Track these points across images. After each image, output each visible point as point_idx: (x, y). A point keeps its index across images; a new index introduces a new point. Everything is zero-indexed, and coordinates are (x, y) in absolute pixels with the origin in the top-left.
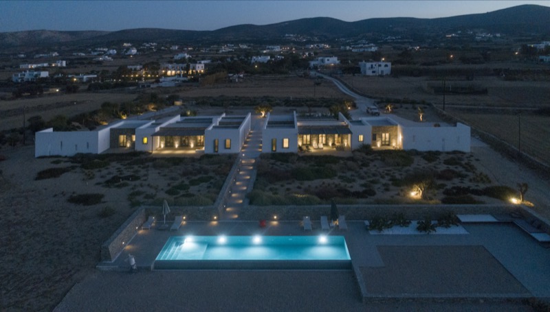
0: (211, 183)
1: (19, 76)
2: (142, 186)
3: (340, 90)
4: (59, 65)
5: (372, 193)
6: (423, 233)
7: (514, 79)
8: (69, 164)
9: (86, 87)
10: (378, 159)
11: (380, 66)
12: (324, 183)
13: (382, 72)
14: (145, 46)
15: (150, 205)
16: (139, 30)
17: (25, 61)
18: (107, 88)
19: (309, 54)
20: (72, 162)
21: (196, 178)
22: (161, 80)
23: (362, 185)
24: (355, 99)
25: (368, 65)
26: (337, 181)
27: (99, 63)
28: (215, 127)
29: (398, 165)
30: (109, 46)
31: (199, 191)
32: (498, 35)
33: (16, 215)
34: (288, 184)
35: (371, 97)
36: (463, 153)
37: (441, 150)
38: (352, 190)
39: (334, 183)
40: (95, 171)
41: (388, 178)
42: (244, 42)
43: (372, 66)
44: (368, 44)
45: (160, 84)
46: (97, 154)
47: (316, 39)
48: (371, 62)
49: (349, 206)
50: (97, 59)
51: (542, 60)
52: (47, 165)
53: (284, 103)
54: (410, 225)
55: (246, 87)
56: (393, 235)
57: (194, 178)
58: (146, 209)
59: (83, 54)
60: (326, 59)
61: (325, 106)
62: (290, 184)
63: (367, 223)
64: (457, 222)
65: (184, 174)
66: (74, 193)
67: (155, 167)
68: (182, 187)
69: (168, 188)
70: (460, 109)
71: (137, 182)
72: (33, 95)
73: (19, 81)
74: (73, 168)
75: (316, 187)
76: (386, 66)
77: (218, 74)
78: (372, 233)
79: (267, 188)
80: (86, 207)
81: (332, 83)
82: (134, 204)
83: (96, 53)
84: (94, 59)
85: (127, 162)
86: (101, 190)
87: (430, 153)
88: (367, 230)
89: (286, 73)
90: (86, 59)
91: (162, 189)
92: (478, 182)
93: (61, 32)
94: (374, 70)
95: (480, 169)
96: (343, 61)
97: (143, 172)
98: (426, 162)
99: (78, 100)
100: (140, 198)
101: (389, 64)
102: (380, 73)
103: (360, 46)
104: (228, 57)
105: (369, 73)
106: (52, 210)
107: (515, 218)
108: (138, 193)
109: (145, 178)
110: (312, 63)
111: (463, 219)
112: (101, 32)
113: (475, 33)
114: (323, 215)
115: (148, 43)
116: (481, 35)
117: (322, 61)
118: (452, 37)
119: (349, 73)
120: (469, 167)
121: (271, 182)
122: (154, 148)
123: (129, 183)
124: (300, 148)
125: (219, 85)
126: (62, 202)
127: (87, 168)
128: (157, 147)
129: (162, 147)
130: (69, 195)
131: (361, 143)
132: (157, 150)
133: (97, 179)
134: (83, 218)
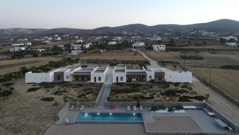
0: (94, 94)
1: (13, 49)
2: (68, 94)
3: (144, 57)
4: (28, 44)
5: (153, 98)
6: (170, 112)
7: (215, 53)
8: (39, 86)
9: (41, 54)
10: (156, 85)
11: (161, 47)
12: (135, 94)
13: (162, 49)
14: (64, 36)
15: (72, 101)
16: (61, 28)
17: (14, 42)
18: (50, 55)
19: (133, 41)
20: (40, 86)
21: (88, 92)
22: (72, 52)
23: (149, 95)
24: (150, 61)
25: (156, 46)
26: (140, 93)
27: (45, 44)
28: (94, 72)
29: (164, 88)
30: (49, 36)
31: (89, 96)
32: (212, 33)
33: (23, 105)
34: (122, 94)
35: (156, 60)
36: (189, 83)
37: (181, 82)
38: (146, 97)
39: (139, 94)
40: (50, 89)
41: (159, 92)
42: (105, 35)
43: (158, 46)
44: (157, 36)
45: (72, 54)
46: (49, 82)
47: (136, 34)
48: (157, 45)
49: (144, 102)
50: (44, 42)
51: (227, 45)
52: (31, 87)
53: (121, 63)
54: (166, 109)
55: (106, 55)
56: (159, 113)
57: (87, 92)
58: (70, 103)
59: (38, 40)
60: (139, 43)
61: (138, 64)
62: (123, 94)
63: (150, 108)
64: (182, 108)
65: (84, 90)
66: (43, 97)
67: (72, 87)
68: (83, 95)
69: (78, 95)
70: (191, 66)
71: (66, 93)
72: (19, 58)
73: (13, 51)
74: (41, 88)
75: (133, 95)
76: (163, 47)
77: (95, 49)
78: (152, 112)
79: (115, 96)
80: (48, 102)
81: (141, 54)
82: (66, 101)
83: (43, 39)
84: (43, 42)
85: (61, 86)
86: (53, 96)
87: (176, 83)
88: (150, 111)
89: (123, 49)
90: (39, 42)
91: (76, 96)
92: (193, 94)
93: (28, 29)
94: (159, 48)
95: (194, 89)
96: (146, 44)
97: (68, 89)
98: (175, 87)
99: (39, 60)
100: (68, 99)
101: (165, 46)
102: (161, 50)
103: (154, 37)
104: (99, 42)
105: (157, 50)
106: (35, 103)
107: (203, 107)
108: (67, 97)
109: (69, 92)
110: (134, 45)
111: (185, 107)
112: (45, 29)
113: (202, 32)
114: (134, 105)
115: (65, 35)
116: (205, 33)
117: (138, 44)
118: (193, 34)
119: (148, 50)
120: (191, 89)
121: (116, 94)
122: (71, 81)
123: (63, 93)
124: (127, 81)
125: (96, 55)
126: (39, 100)
127: (47, 88)
128: (73, 80)
129: (74, 80)
130: (41, 98)
131: (150, 79)
132: (72, 81)
133: (51, 92)
134: (48, 106)
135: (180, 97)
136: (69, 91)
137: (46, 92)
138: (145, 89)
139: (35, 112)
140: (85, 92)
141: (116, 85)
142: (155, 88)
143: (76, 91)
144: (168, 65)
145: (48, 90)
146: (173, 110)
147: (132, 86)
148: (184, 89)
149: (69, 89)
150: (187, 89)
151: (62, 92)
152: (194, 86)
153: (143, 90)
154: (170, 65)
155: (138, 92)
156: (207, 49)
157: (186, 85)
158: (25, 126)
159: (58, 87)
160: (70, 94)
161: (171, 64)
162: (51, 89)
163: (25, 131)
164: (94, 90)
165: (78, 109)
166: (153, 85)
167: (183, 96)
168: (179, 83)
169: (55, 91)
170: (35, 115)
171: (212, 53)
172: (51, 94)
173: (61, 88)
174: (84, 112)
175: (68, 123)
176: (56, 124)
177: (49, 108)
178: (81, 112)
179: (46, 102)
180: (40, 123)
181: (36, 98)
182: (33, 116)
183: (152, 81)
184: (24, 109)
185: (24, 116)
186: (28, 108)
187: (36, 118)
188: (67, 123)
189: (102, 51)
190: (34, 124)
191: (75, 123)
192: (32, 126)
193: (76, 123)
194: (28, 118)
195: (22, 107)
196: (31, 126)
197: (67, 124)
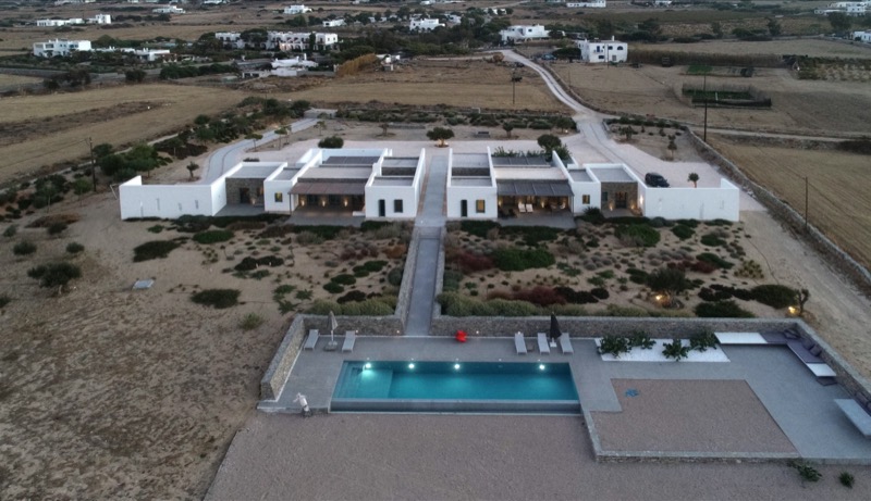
0: (384, 273)
1: (45, 49)
2: (288, 276)
4: (101, 22)
5: (602, 294)
6: (671, 359)
8: (174, 234)
9: (157, 71)
10: (609, 233)
11: (610, 48)
12: (538, 276)
13: (614, 57)
19: (499, 11)
20: (179, 231)
21: (363, 263)
22: (274, 64)
23: (591, 281)
24: (574, 112)
25: (593, 46)
26: (555, 272)
31: (370, 286)
34: (489, 276)
36: (729, 223)
37: (697, 218)
38: (577, 289)
39: (551, 277)
40: (216, 248)
41: (624, 267)
43: (598, 48)
45: (273, 72)
46: (211, 217)
48: (597, 41)
49: (574, 318)
50: (160, 10)
51: (859, 39)
52: (143, 235)
53: (469, 120)
54: (654, 347)
55: (407, 82)
56: (633, 363)
57: (359, 263)
60: (527, 28)
62: (492, 276)
63: (598, 341)
64: (714, 343)
66: (196, 287)
67: (300, 242)
68: (345, 279)
69: (327, 281)
70: (729, 137)
71: (280, 269)
72: (75, 86)
73: (45, 55)
74: (183, 241)
75: (529, 284)
76: (620, 48)
77: (362, 57)
78: (606, 358)
80: (220, 311)
81: (539, 76)
82: (286, 309)
84: (155, 11)
86: (232, 282)
88: (599, 354)
89: (465, 53)
90: (141, 9)
91: (319, 283)
94: (602, 54)
96: (554, 32)
97: (285, 251)
98: (677, 239)
100: (290, 298)
101: (625, 45)
102: (611, 59)
105: (594, 58)
107: (790, 338)
108: (287, 289)
109: (290, 262)
110: (505, 34)
111: (724, 338)
117: (521, 31)
119: (563, 58)
121: (466, 273)
122: (293, 209)
123: (271, 269)
124: (501, 213)
125: (367, 78)
126: (183, 302)
127: (204, 243)
128: (297, 204)
129: (303, 203)
130: (191, 290)
131: (586, 206)
132: (296, 209)
133: (223, 264)
134: (221, 330)
135: (704, 290)
136: (291, 257)
137: (204, 263)
138: (572, 252)
139: (176, 358)
140: (351, 264)
141: (463, 229)
142: (606, 246)
143: (317, 258)
144: (643, 131)
145: (210, 255)
146: (683, 352)
147: (520, 239)
148: (712, 250)
149: (291, 248)
150: (723, 253)
151: (265, 261)
152: (748, 236)
153: (564, 257)
154: (651, 134)
155: (545, 266)
156: (784, 57)
157: (718, 232)
158: (149, 420)
159: (247, 239)
160: (298, 275)
161: (655, 130)
162: (223, 247)
163: (153, 443)
164: (382, 257)
165: (335, 343)
166: (598, 233)
167: (713, 286)
168: (694, 223)
169: (238, 260)
170: (182, 369)
171: (803, 77)
172: (225, 271)
173: (259, 243)
174: (360, 359)
175: (307, 409)
176: (263, 412)
177: (226, 338)
178: (350, 357)
179: (212, 311)
180: (204, 408)
181: (171, 291)
182: (174, 374)
183: (593, 215)
184: (134, 343)
185: (139, 375)
186: (147, 336)
187: (186, 386)
188: (303, 412)
189: (388, 60)
190: (183, 415)
191: (333, 409)
192: (176, 423)
193: (335, 408)
194: (154, 382)
195: (128, 334)
196: (172, 421)
197: (303, 414)
